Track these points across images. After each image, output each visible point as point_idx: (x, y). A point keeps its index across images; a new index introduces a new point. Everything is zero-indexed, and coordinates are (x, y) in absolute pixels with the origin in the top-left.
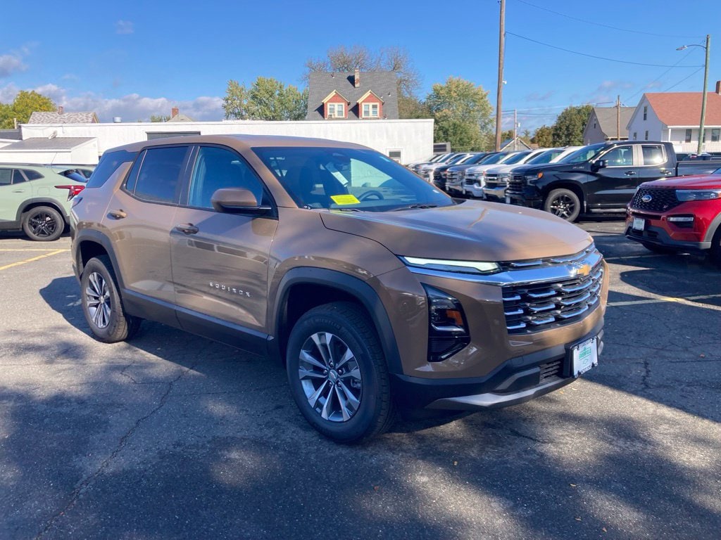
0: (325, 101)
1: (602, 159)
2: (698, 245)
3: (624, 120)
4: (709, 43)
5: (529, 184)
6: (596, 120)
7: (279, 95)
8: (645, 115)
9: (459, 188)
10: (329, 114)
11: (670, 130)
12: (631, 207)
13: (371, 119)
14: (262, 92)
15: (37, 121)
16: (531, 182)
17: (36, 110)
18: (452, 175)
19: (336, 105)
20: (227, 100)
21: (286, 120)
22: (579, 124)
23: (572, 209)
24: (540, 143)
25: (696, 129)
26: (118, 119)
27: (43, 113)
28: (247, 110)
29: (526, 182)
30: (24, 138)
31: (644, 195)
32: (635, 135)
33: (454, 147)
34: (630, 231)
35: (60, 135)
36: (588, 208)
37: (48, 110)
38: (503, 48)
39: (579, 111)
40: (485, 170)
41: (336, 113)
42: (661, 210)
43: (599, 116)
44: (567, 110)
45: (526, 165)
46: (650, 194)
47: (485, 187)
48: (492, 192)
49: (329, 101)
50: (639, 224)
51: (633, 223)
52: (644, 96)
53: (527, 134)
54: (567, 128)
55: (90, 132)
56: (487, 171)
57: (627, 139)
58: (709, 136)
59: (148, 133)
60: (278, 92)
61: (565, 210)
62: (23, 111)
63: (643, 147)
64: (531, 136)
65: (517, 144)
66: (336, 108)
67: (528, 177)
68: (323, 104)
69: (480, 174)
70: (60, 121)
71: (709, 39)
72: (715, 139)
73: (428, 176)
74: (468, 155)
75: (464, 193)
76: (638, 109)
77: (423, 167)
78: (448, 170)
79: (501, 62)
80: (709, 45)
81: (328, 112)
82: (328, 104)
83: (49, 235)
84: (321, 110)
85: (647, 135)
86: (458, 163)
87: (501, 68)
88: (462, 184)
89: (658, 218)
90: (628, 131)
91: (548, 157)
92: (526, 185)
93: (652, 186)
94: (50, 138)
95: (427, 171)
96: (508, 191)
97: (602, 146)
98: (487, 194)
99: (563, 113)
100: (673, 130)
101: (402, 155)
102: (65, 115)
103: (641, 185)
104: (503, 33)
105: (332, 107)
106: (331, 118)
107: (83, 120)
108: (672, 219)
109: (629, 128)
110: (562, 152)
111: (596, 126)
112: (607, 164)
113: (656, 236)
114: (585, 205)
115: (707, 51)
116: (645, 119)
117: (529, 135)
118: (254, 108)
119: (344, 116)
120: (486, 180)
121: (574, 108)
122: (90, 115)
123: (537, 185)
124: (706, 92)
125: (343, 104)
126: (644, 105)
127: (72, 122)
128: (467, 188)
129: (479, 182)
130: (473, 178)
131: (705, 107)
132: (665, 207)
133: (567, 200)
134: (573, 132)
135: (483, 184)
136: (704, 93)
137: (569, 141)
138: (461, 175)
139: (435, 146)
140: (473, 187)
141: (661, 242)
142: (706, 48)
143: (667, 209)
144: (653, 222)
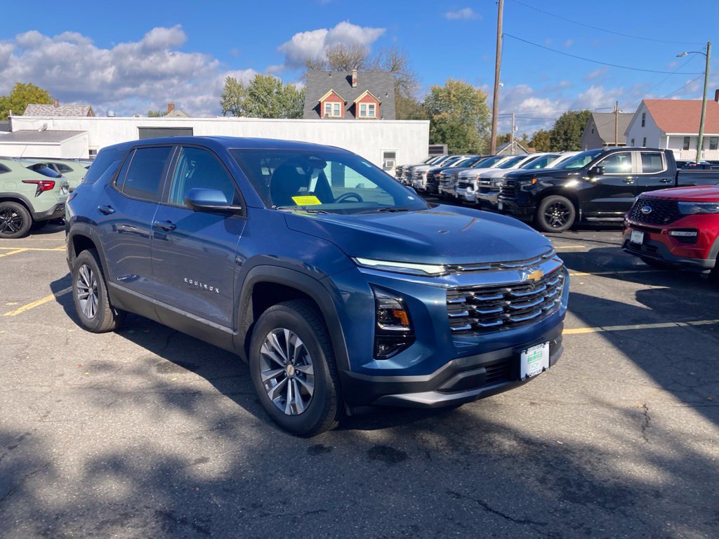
0: (321, 100)
1: (599, 166)
2: (703, 262)
3: (622, 126)
4: (710, 50)
5: (522, 190)
6: (594, 125)
7: (277, 93)
8: (643, 121)
9: (451, 191)
10: (325, 113)
11: (668, 137)
12: (629, 218)
13: (367, 119)
14: (260, 89)
15: (32, 113)
16: (524, 188)
17: (33, 102)
18: (445, 178)
19: (333, 104)
20: (224, 97)
21: (284, 118)
22: (577, 128)
23: (567, 217)
24: (538, 146)
25: (694, 137)
26: (111, 113)
27: (38, 105)
28: (244, 107)
29: (520, 188)
30: (13, 130)
31: (643, 206)
32: (633, 141)
33: (451, 150)
34: (628, 244)
35: (50, 127)
36: (584, 216)
37: (45, 103)
38: (500, 50)
39: (578, 116)
40: (479, 174)
41: (333, 112)
42: (662, 223)
43: (597, 122)
44: (565, 114)
45: (520, 170)
46: (650, 205)
47: (477, 191)
48: (485, 196)
49: (326, 100)
50: (638, 237)
51: (630, 235)
52: (643, 103)
53: (525, 137)
54: (565, 133)
55: (80, 126)
56: (480, 175)
57: (625, 145)
58: (707, 144)
59: (140, 128)
60: (275, 90)
61: (559, 218)
62: (20, 103)
63: (642, 154)
64: (529, 140)
65: (514, 147)
66: (333, 107)
67: (522, 183)
68: (320, 102)
69: (473, 178)
70: (55, 114)
71: (710, 47)
72: (713, 147)
73: (421, 178)
74: (463, 158)
75: (457, 196)
76: (636, 115)
77: (417, 168)
78: (441, 173)
79: (498, 64)
80: (710, 53)
81: (324, 112)
82: (325, 103)
83: (15, 232)
84: (318, 109)
85: (645, 142)
86: (453, 166)
87: (498, 70)
88: (455, 188)
89: (658, 231)
90: (626, 137)
91: (544, 162)
92: (519, 191)
93: (652, 197)
94: (40, 131)
95: (420, 173)
96: (501, 197)
97: (599, 152)
98: (479, 199)
99: (561, 118)
100: (671, 137)
101: (397, 156)
102: (61, 108)
103: (640, 195)
104: (500, 35)
105: (329, 106)
106: (327, 117)
107: (78, 113)
108: (673, 233)
109: (626, 134)
110: (558, 157)
111: (594, 131)
112: (604, 171)
113: (655, 251)
114: (581, 213)
115: (707, 59)
116: (643, 125)
117: (527, 139)
118: (251, 106)
119: (340, 116)
120: (479, 184)
121: (573, 113)
122: (85, 109)
123: (531, 191)
124: (706, 100)
125: (340, 103)
126: (643, 111)
127: (68, 116)
128: (459, 191)
129: (472, 186)
130: (467, 181)
131: (704, 114)
132: (666, 220)
133: (562, 207)
134: (571, 136)
135: (476, 188)
136: (704, 101)
137: (566, 146)
138: (454, 178)
139: (430, 148)
140: (466, 191)
141: (661, 257)
142: (707, 56)
143: (668, 223)
144: (653, 236)
